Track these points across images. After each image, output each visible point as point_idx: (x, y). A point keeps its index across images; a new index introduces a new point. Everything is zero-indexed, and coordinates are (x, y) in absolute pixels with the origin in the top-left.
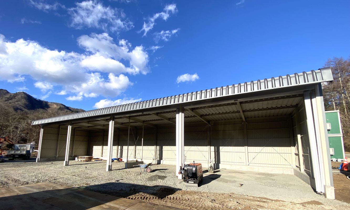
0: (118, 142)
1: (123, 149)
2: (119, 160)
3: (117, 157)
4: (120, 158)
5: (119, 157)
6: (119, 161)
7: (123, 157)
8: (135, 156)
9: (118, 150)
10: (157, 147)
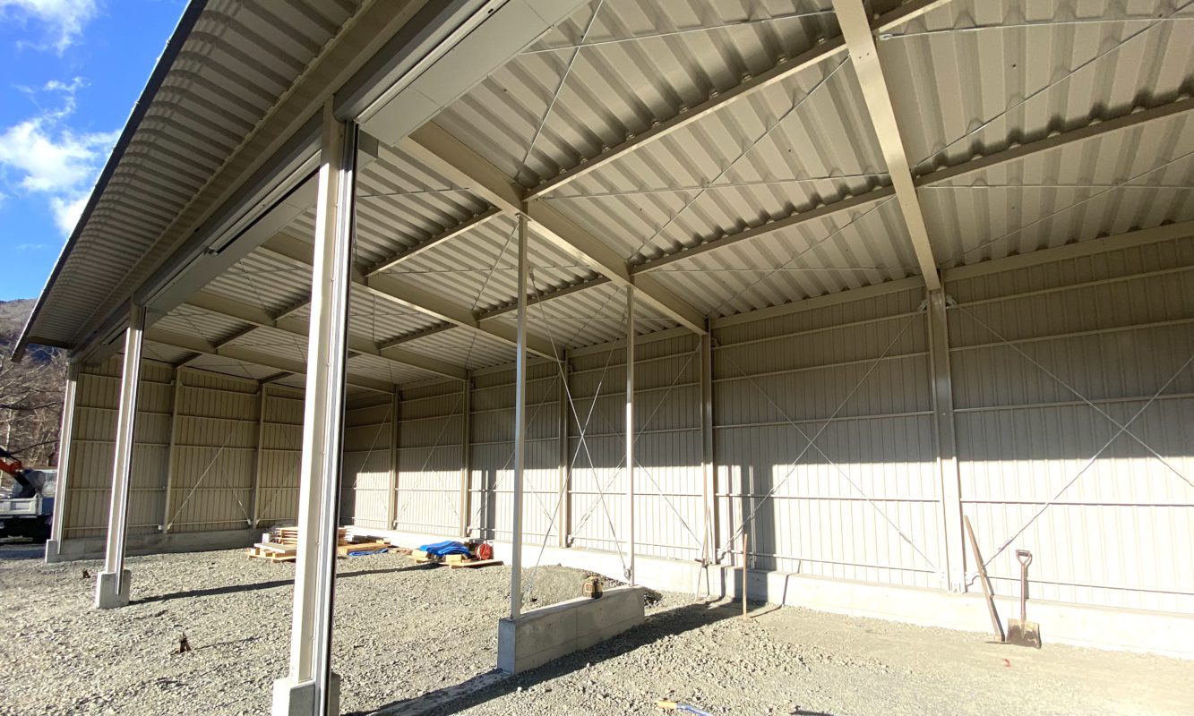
0: (471, 448)
1: (498, 489)
2: (476, 553)
3: (468, 536)
4: (482, 538)
5: (476, 535)
6: (473, 558)
7: (497, 536)
8: (569, 532)
9: (469, 495)
10: (723, 470)
